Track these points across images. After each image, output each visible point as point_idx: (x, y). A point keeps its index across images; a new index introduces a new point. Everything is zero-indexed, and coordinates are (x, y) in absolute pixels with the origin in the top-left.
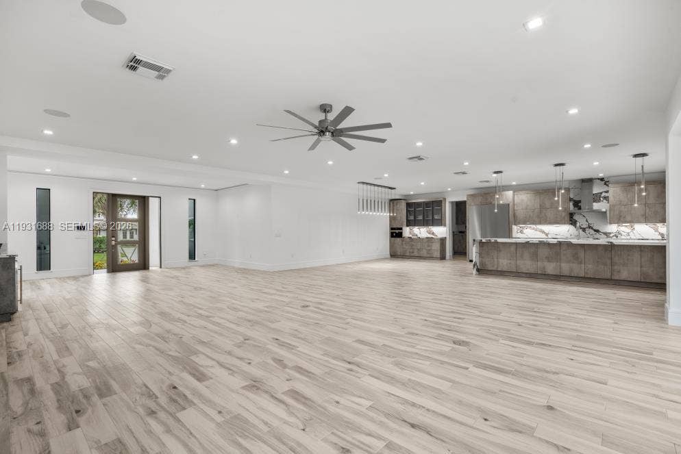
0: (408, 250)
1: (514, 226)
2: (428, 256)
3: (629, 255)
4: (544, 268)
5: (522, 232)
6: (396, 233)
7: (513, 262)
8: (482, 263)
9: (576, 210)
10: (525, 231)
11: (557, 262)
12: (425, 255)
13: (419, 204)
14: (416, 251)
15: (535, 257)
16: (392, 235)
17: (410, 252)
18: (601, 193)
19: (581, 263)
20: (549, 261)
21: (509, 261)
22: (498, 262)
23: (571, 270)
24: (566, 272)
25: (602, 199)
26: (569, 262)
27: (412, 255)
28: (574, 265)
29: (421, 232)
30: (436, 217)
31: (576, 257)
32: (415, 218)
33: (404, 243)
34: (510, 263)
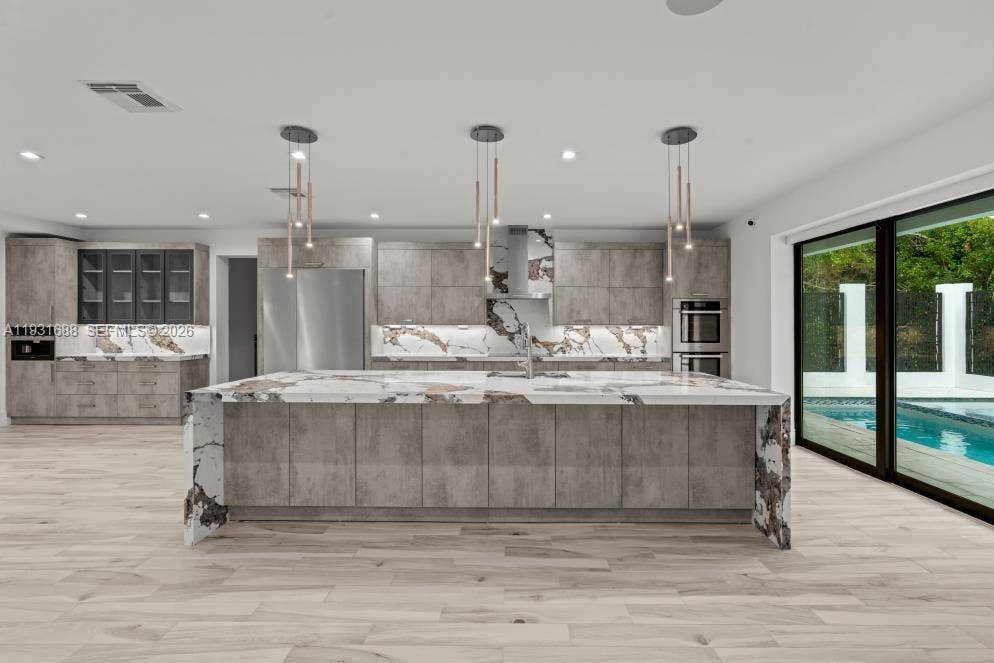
0: (75, 401)
1: (374, 328)
2: (144, 413)
3: (661, 431)
4: (442, 486)
5: (394, 341)
6: (32, 348)
7: (343, 470)
8: (233, 483)
9: (499, 295)
10: (401, 338)
11: (481, 464)
12: (134, 411)
13: (121, 258)
14: (100, 402)
15: (415, 449)
16: (17, 351)
17: (80, 406)
18: (540, 261)
19: (545, 463)
20: (458, 462)
21: (331, 468)
22: (293, 473)
23: (519, 487)
24: (505, 495)
25: (541, 274)
26: (512, 461)
27: (88, 412)
28: (528, 469)
29: (134, 341)
30: (175, 297)
31: (532, 442)
32: (106, 297)
33: (59, 375)
34: (335, 477)
